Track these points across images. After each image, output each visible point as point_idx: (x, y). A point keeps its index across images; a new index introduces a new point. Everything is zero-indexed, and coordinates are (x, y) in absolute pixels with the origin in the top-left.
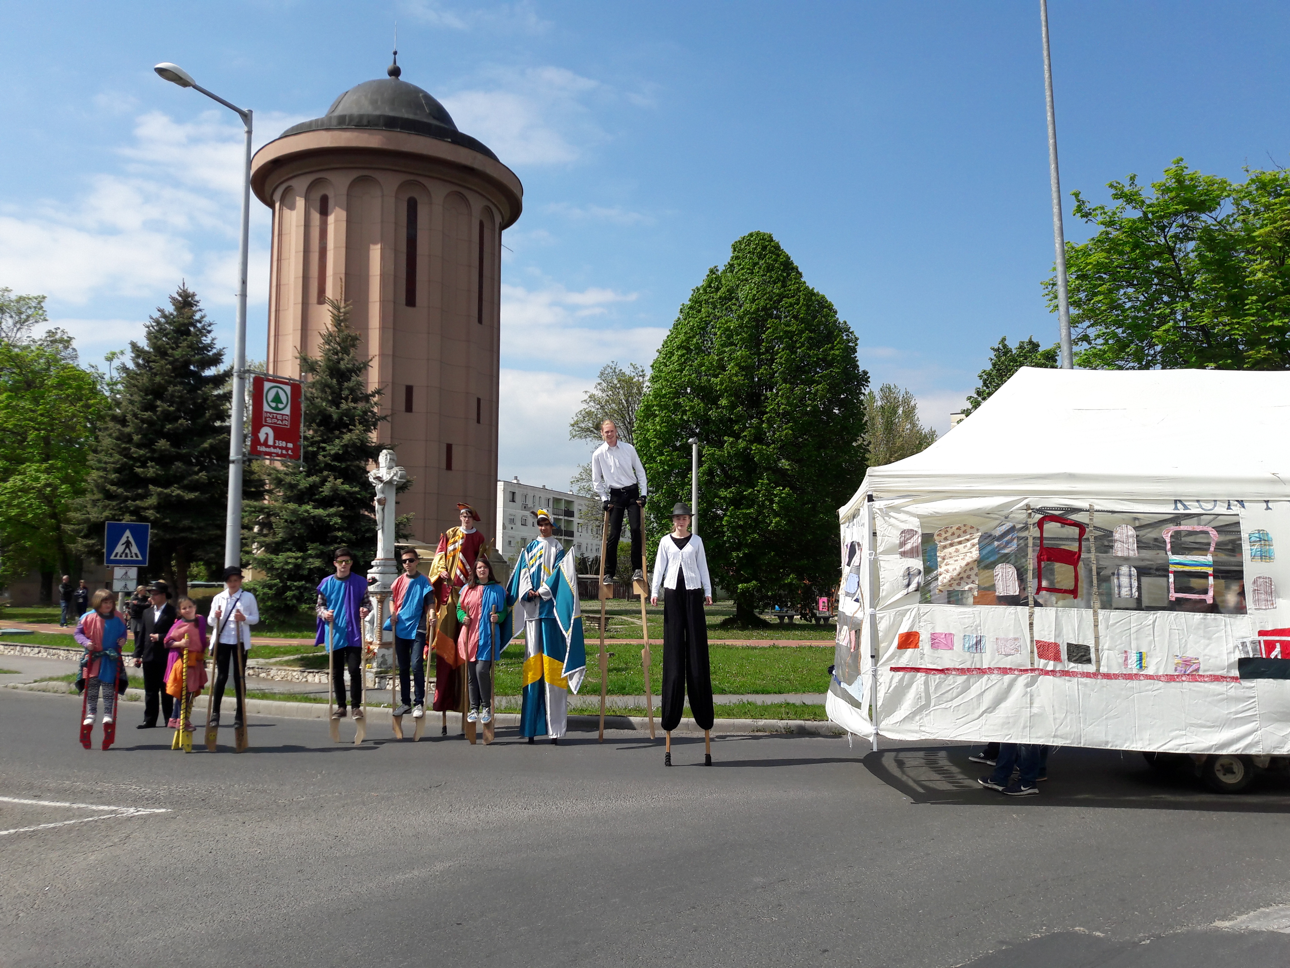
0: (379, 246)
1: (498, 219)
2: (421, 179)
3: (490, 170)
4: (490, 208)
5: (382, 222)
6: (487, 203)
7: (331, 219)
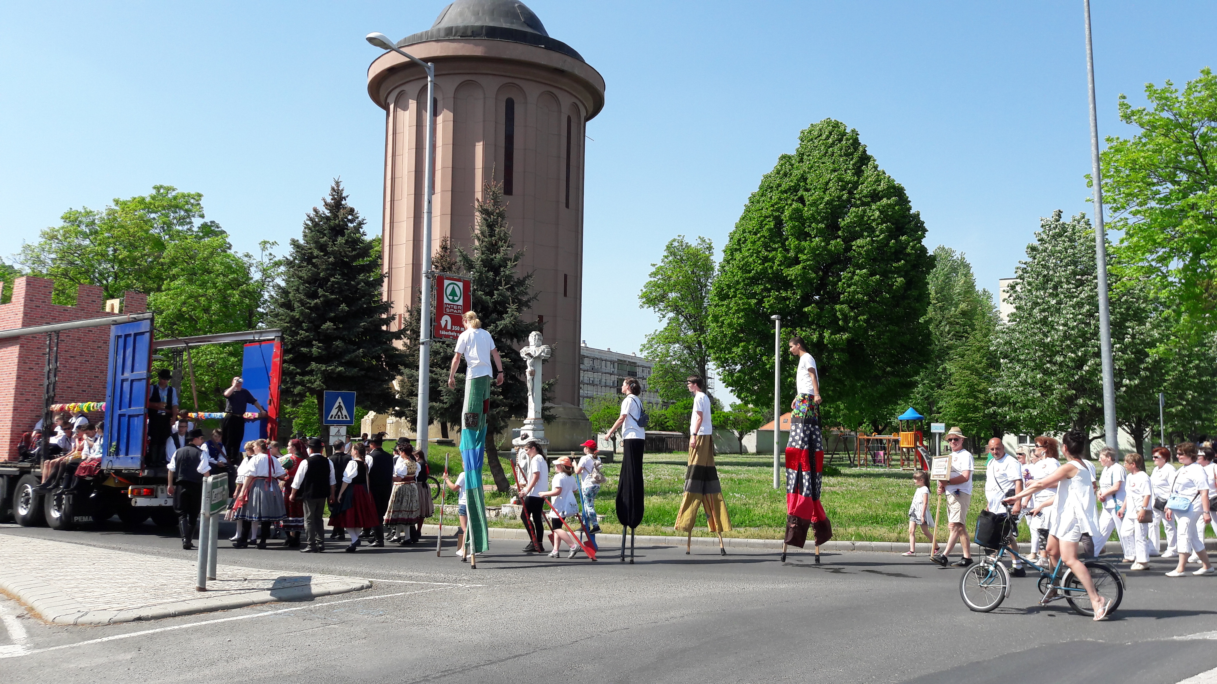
0: (482, 143)
1: (583, 114)
2: (517, 81)
3: (577, 72)
4: (577, 105)
5: (484, 121)
6: (575, 100)
7: (440, 119)
